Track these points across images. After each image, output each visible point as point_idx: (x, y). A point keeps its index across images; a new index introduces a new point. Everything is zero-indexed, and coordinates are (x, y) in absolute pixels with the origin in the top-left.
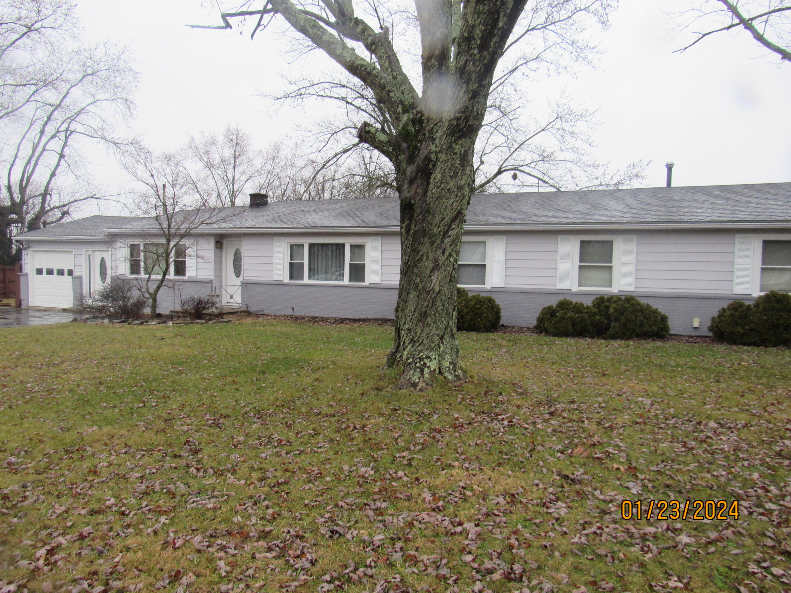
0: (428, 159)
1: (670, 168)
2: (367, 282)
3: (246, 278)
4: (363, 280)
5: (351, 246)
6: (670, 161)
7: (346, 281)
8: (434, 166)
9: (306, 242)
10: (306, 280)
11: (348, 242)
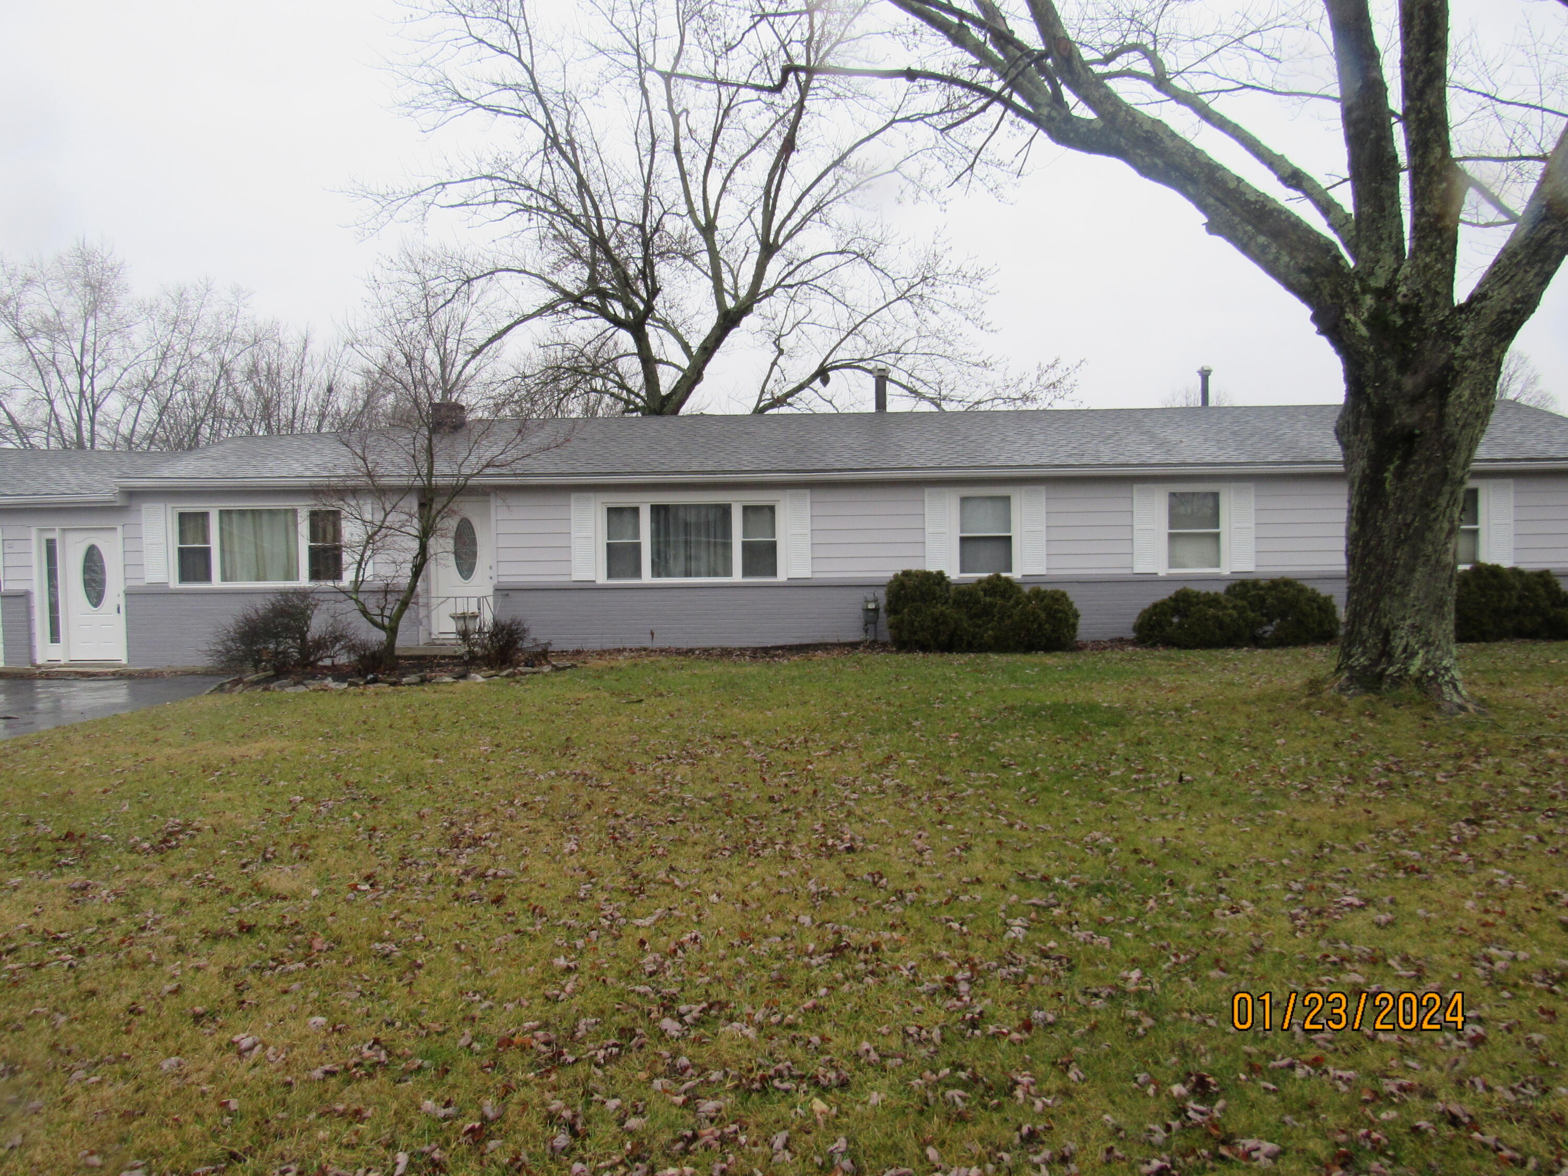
0: (1448, 367)
1: (1205, 375)
2: (782, 577)
3: (502, 579)
4: (774, 573)
5: (746, 509)
6: (1207, 365)
7: (737, 576)
8: (1454, 377)
9: (645, 503)
10: (647, 577)
11: (737, 502)
